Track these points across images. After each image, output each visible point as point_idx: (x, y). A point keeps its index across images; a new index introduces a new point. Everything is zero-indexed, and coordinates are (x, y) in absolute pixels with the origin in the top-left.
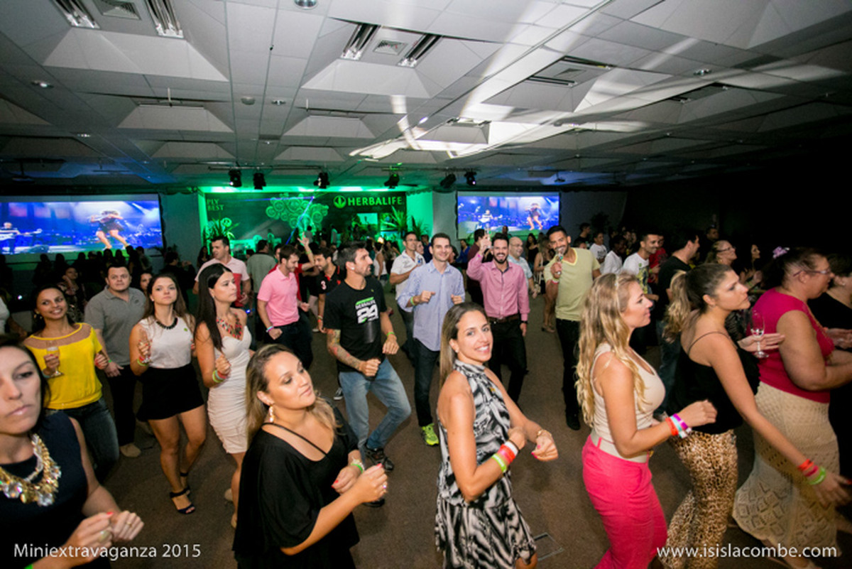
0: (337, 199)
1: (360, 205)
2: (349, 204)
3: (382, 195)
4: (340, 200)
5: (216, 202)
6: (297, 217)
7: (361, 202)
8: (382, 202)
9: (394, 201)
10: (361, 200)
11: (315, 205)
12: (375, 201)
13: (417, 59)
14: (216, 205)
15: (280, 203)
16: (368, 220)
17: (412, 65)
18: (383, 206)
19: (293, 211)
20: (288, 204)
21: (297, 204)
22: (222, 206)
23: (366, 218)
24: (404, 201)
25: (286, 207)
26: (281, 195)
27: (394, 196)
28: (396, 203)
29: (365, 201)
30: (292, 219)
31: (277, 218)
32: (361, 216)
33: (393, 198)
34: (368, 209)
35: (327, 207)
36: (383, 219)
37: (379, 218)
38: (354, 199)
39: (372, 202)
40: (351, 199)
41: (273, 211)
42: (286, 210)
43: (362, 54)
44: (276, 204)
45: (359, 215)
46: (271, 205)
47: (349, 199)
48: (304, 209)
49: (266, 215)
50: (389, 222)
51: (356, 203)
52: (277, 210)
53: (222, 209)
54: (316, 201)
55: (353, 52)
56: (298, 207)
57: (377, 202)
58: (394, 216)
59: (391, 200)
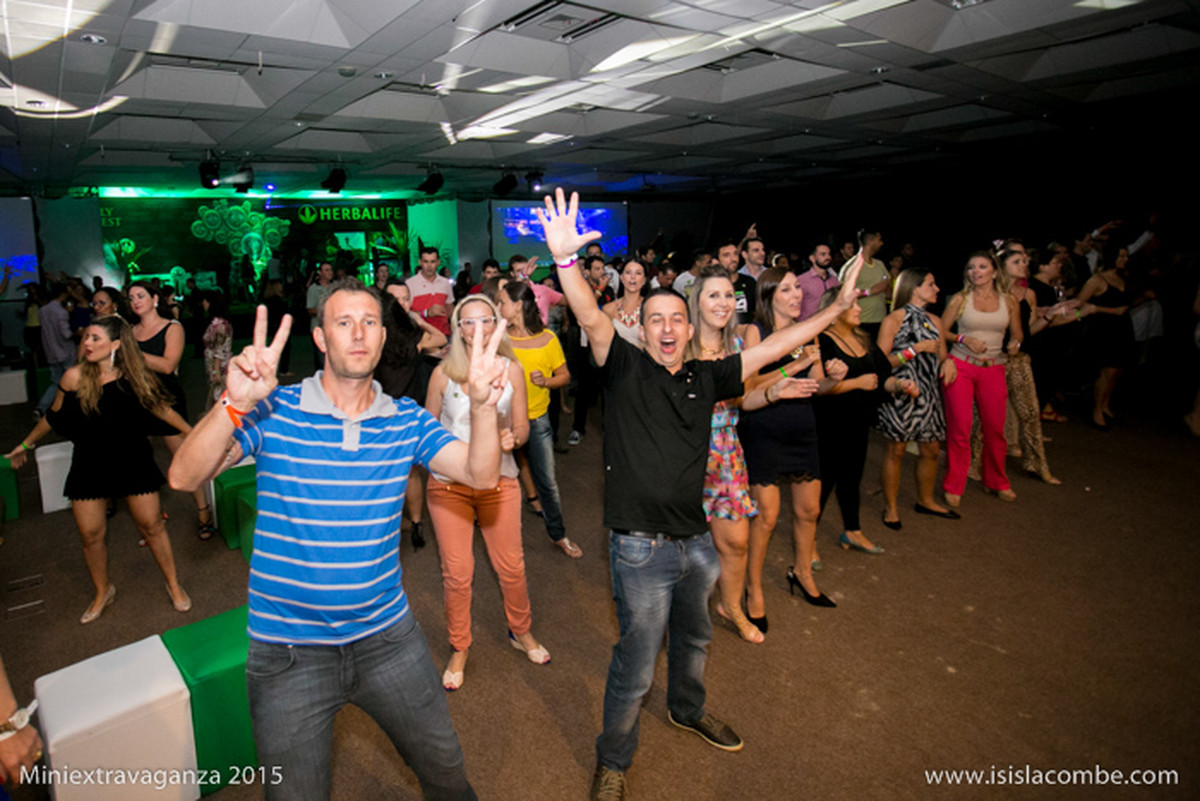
0: (304, 209)
1: (338, 219)
2: (322, 218)
3: (371, 204)
4: (307, 212)
5: (109, 213)
6: (241, 238)
7: (340, 216)
8: (371, 214)
9: (388, 214)
10: (340, 212)
11: (269, 219)
12: (361, 212)
14: (108, 217)
15: (214, 215)
16: (350, 244)
18: (373, 220)
19: (235, 229)
20: (226, 217)
21: (241, 217)
22: (118, 219)
23: (347, 240)
24: (404, 214)
25: (223, 221)
26: (215, 202)
27: (389, 206)
28: (392, 217)
29: (346, 214)
30: (233, 241)
31: (210, 239)
32: (341, 237)
34: (351, 226)
35: (287, 222)
36: (373, 241)
37: (367, 240)
38: (328, 210)
39: (356, 214)
40: (325, 211)
41: (203, 228)
42: (224, 227)
44: (208, 217)
45: (337, 235)
46: (200, 218)
47: (322, 211)
48: (252, 226)
49: (190, 233)
50: (383, 245)
51: (332, 216)
52: (209, 227)
53: (118, 224)
54: (269, 213)
56: (243, 221)
57: (364, 216)
58: (391, 235)
59: (385, 213)
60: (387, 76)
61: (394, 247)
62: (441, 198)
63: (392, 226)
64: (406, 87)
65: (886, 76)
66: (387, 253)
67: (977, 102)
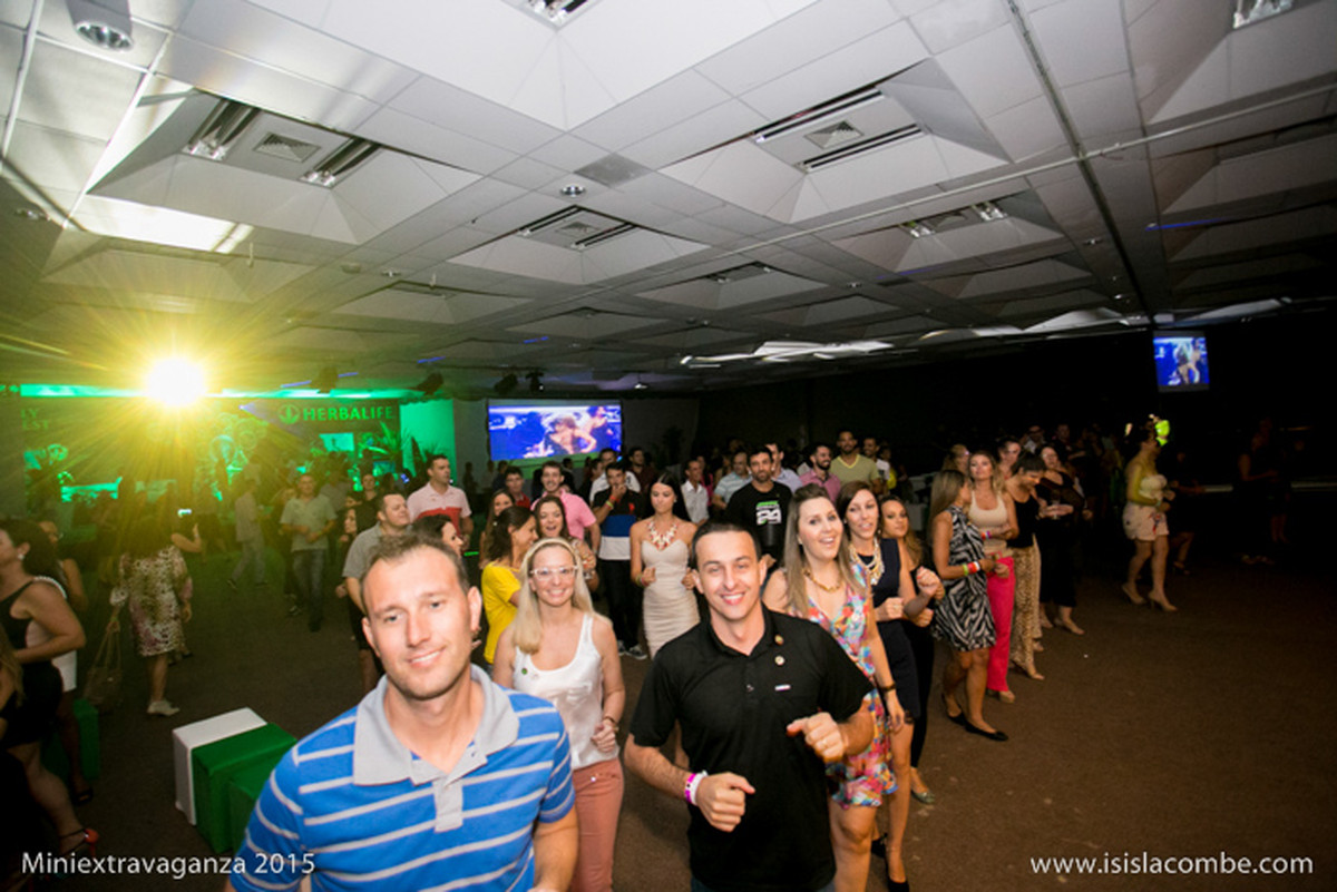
0: (285, 409)
1: (324, 419)
2: (306, 418)
3: (360, 403)
4: (289, 412)
5: (34, 415)
6: (210, 441)
7: (326, 416)
8: (361, 414)
9: (379, 414)
10: (326, 412)
11: (245, 420)
12: (350, 412)
13: (335, 175)
16: (338, 445)
17: (327, 183)
18: (362, 421)
21: (212, 419)
22: (46, 422)
23: (334, 441)
24: (397, 413)
27: (379, 406)
28: (383, 416)
29: (332, 414)
32: (327, 438)
33: (379, 409)
34: (340, 427)
35: (263, 423)
36: (363, 442)
37: (356, 442)
38: (313, 410)
39: (344, 414)
40: (309, 410)
43: (229, 153)
44: (166, 418)
45: (323, 436)
47: (305, 410)
48: (225, 427)
50: (373, 446)
53: (46, 427)
54: (244, 414)
55: (209, 146)
57: (353, 416)
58: (382, 435)
59: (376, 412)
60: (394, 274)
61: (385, 448)
62: (437, 398)
63: (384, 426)
64: (410, 287)
65: (859, 290)
66: (378, 453)
67: (922, 314)
